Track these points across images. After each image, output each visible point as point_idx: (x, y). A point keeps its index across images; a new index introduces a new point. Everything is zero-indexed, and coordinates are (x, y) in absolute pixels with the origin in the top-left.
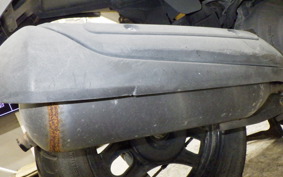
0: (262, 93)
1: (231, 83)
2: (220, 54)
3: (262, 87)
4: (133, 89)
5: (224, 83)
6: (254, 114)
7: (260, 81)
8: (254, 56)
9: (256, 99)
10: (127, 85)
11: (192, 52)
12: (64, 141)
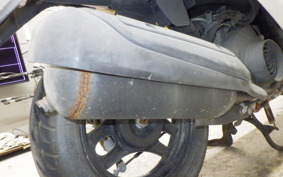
0: (231, 99)
1: (214, 85)
2: (211, 62)
3: (232, 94)
4: (149, 74)
5: (209, 84)
6: (223, 116)
7: (233, 88)
8: (232, 68)
9: (227, 103)
10: (146, 70)
11: (192, 55)
12: (87, 107)
